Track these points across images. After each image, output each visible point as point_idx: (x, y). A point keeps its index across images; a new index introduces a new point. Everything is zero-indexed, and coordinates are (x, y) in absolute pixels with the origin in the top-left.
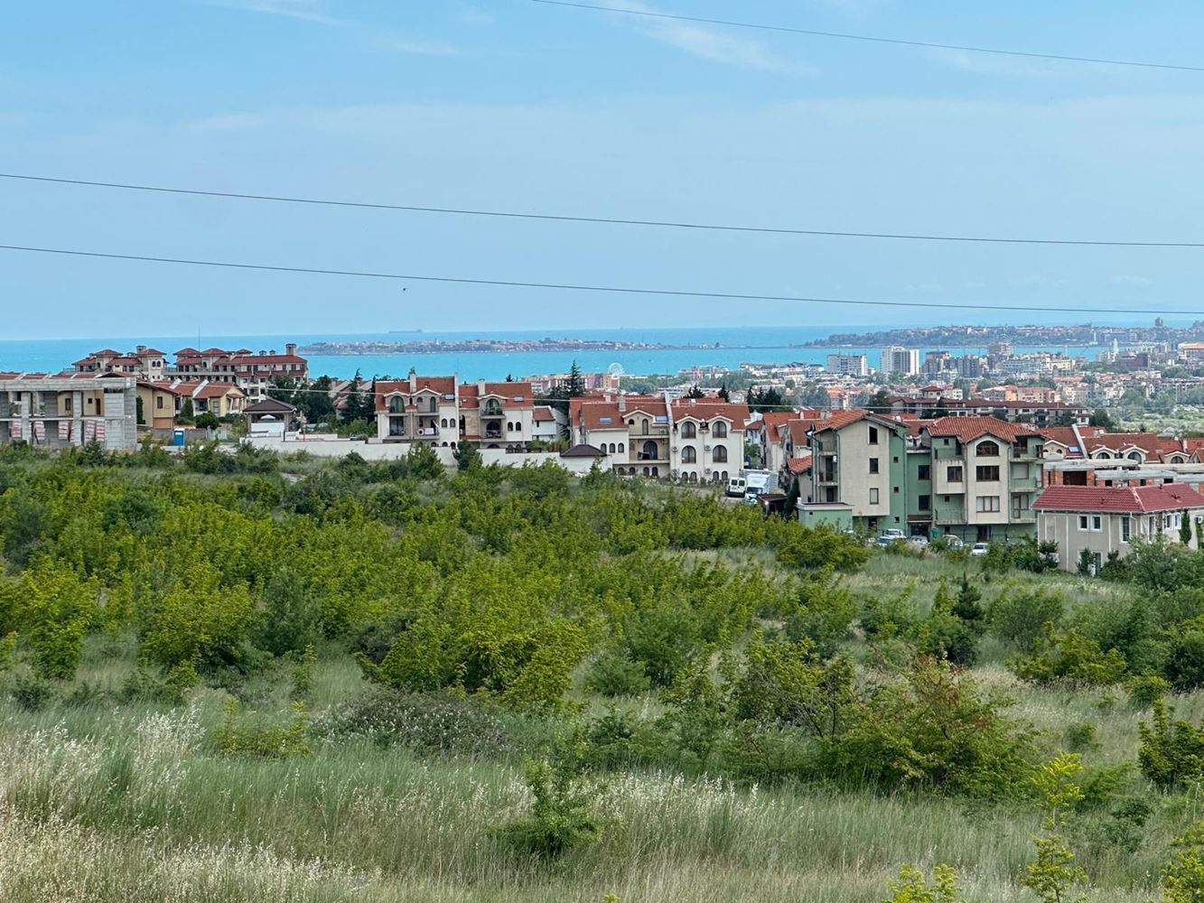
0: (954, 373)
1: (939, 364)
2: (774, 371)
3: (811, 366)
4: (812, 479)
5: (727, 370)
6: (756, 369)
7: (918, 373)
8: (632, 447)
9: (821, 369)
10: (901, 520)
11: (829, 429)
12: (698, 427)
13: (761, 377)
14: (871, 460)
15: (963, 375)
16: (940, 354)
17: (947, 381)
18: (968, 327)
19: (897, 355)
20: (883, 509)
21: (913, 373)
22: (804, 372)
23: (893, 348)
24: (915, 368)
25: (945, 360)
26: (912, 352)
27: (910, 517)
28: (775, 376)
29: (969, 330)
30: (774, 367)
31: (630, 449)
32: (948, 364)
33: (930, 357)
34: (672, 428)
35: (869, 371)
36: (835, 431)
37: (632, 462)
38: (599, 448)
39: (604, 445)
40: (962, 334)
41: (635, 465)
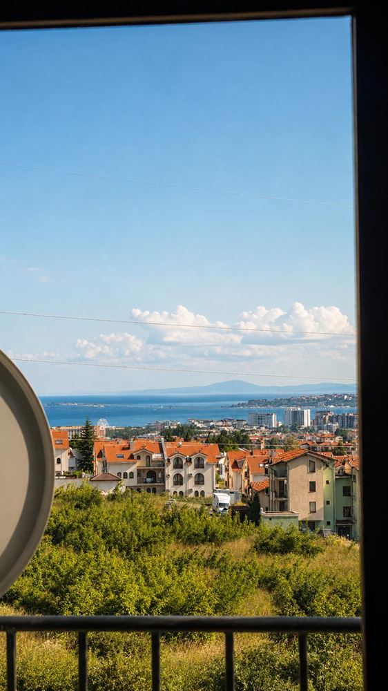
0: (336, 426)
1: (325, 419)
2: (211, 424)
3: (237, 421)
4: (269, 496)
5: (179, 423)
6: (199, 423)
7: (309, 425)
8: (139, 474)
9: (244, 423)
10: (332, 523)
11: (281, 462)
12: (184, 461)
13: (203, 428)
14: (310, 482)
15: (342, 426)
16: (325, 413)
17: (331, 431)
18: (344, 395)
19: (295, 413)
20: (319, 516)
21: (306, 425)
22: (233, 425)
23: (292, 409)
24: (307, 422)
25: (329, 417)
26: (305, 411)
27: (338, 521)
28: (212, 427)
29: (346, 397)
30: (212, 421)
31: (138, 476)
32: (331, 419)
33: (319, 414)
34: (166, 462)
35: (278, 424)
36: (286, 463)
37: (139, 485)
38: (116, 475)
39: (119, 474)
40: (341, 399)
41: (141, 486)
